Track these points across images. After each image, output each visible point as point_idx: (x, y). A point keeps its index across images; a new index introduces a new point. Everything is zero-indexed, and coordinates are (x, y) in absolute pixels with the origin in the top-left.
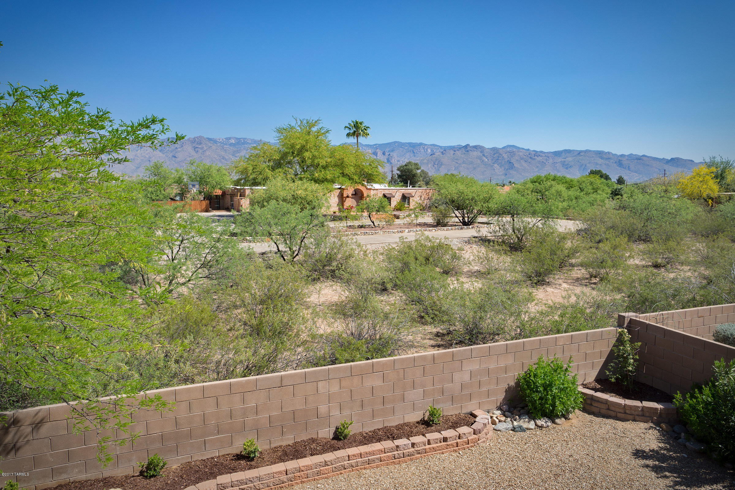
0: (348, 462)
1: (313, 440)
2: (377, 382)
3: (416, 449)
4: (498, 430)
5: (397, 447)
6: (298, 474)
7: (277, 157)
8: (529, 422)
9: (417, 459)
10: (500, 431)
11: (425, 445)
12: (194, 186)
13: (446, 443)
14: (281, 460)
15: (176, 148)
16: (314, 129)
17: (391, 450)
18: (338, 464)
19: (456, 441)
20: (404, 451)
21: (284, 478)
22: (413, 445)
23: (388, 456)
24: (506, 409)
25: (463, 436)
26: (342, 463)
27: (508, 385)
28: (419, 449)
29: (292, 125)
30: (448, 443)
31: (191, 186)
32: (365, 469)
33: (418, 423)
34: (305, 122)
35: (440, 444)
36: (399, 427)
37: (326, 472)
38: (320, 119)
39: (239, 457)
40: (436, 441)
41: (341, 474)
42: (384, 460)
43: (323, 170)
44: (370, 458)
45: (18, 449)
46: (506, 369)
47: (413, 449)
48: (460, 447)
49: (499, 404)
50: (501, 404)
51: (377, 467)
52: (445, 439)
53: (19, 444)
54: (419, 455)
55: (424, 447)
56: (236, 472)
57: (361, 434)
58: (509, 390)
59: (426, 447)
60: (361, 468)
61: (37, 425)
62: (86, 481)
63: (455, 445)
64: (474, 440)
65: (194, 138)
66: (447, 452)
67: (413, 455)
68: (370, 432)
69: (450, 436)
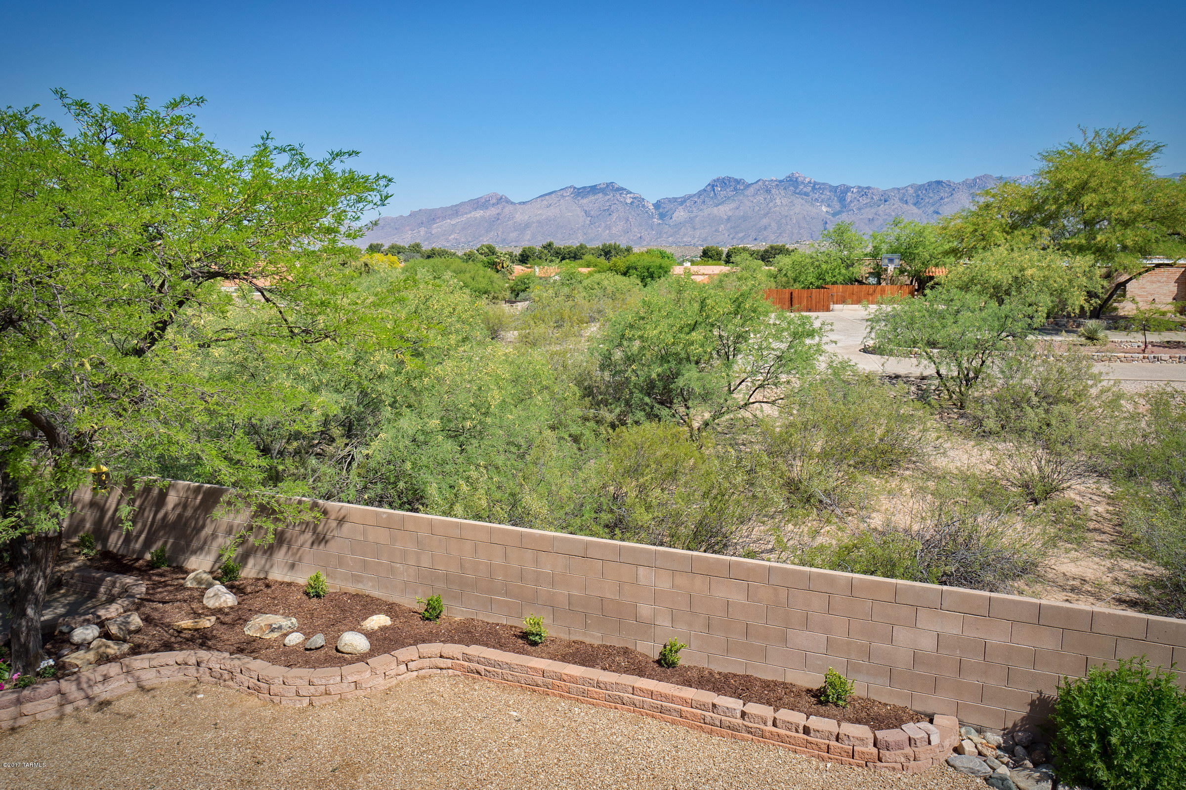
0: (631, 696)
1: (626, 652)
2: (738, 597)
3: (745, 723)
4: (952, 766)
5: (714, 705)
6: (558, 682)
7: (1023, 206)
8: (1038, 781)
9: (743, 739)
10: (955, 768)
11: (765, 724)
12: (891, 260)
13: (805, 737)
14: (564, 659)
15: (942, 199)
16: (1125, 147)
17: (702, 706)
18: (615, 693)
19: (827, 742)
20: (723, 718)
21: (539, 680)
22: (743, 714)
23: (695, 715)
24: (1020, 741)
25: (845, 738)
26: (621, 694)
27: (1041, 693)
28: (750, 725)
29: (1075, 143)
30: (809, 738)
31: (886, 261)
32: (653, 717)
33: (809, 691)
34: (1104, 135)
35: (794, 734)
36: (768, 685)
37: (596, 696)
38: (1142, 125)
39: (525, 636)
40: (788, 725)
41: (616, 708)
42: (686, 718)
43: (1118, 228)
44: (663, 704)
45: (326, 542)
46: (1035, 658)
47: (740, 721)
48: (832, 756)
49: (1010, 725)
50: (1015, 725)
51: (673, 723)
52: (806, 731)
53: (327, 537)
54: (750, 736)
55: (762, 726)
56: (502, 650)
57: (701, 670)
58: (1040, 705)
59: (765, 728)
60: (647, 714)
61: (341, 521)
62: (377, 599)
63: (824, 747)
64: (866, 756)
65: (975, 179)
66: (804, 752)
67: (738, 731)
68: (720, 673)
69: (816, 728)
